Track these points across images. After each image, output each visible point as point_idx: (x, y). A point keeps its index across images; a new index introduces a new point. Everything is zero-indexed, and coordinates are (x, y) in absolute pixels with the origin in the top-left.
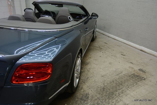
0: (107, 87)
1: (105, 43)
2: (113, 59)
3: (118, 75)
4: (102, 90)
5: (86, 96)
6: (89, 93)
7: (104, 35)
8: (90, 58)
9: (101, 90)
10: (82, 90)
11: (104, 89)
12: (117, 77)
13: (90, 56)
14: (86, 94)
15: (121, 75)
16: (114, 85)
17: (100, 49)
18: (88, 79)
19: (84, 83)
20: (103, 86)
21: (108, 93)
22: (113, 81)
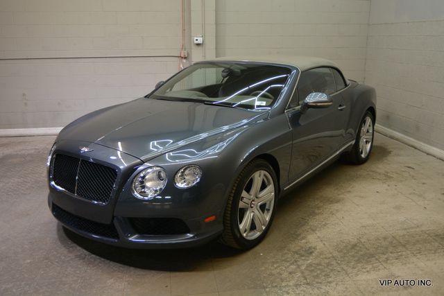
0: (363, 245)
1: (409, 167)
2: (410, 200)
3: (406, 229)
4: (350, 247)
5: (308, 250)
6: (318, 248)
7: (416, 148)
8: (349, 192)
9: (346, 246)
10: (304, 241)
11: (354, 246)
12: (401, 233)
13: (349, 189)
14: (310, 248)
15: (413, 230)
16: (385, 243)
17: (387, 177)
18: (325, 225)
19: (313, 230)
20: (354, 241)
21: (361, 253)
22: (385, 238)
